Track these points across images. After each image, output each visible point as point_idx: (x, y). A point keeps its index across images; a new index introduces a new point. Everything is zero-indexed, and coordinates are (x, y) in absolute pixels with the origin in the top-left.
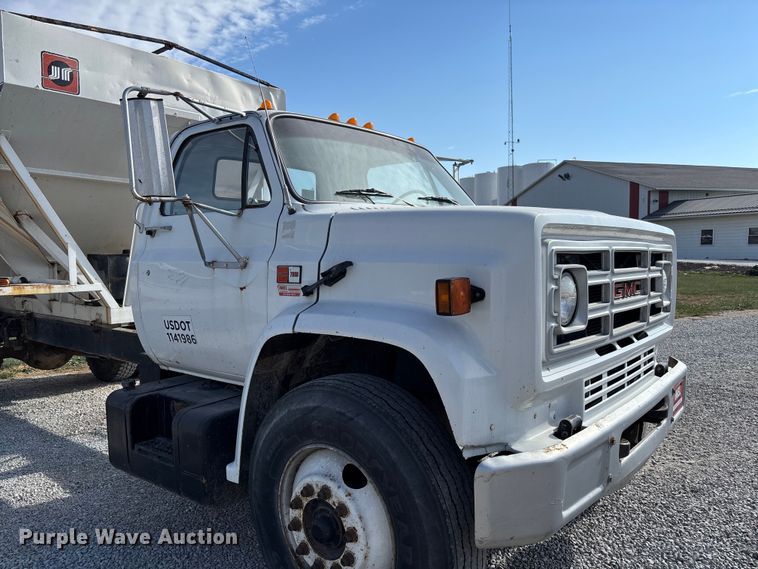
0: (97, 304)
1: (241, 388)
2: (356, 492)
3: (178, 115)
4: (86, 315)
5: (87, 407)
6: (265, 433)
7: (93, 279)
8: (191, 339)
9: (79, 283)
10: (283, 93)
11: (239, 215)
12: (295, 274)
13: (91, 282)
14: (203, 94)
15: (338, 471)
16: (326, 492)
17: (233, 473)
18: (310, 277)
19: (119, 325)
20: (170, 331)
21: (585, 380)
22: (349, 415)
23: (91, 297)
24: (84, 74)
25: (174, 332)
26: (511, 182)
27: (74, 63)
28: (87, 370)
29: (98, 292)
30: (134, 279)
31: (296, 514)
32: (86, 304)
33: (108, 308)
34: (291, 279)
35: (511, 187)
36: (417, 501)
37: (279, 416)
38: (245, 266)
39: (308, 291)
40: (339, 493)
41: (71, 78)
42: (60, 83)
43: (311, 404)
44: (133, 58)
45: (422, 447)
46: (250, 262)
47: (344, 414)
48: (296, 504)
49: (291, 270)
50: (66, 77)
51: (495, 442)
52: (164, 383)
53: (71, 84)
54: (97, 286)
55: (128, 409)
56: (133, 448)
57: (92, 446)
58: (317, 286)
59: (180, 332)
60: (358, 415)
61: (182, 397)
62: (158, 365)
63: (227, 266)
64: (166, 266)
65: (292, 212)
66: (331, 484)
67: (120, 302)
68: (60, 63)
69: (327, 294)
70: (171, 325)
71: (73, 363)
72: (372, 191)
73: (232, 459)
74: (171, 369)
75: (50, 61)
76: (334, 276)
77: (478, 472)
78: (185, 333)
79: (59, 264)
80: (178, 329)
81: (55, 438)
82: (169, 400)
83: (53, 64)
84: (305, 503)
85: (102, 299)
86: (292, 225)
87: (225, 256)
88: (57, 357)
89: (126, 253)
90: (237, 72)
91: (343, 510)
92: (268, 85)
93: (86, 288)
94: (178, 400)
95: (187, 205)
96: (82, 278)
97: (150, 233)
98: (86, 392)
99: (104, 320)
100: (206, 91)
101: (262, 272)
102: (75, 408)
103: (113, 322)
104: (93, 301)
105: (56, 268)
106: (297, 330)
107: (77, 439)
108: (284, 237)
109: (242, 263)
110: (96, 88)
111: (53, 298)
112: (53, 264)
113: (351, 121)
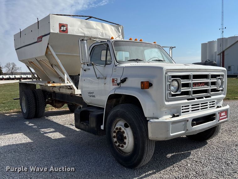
0: (71, 89)
1: (104, 108)
2: (127, 129)
3: (93, 36)
4: (69, 92)
5: (68, 118)
6: (109, 117)
7: (71, 82)
8: (94, 96)
9: (67, 83)
10: (123, 27)
11: (105, 66)
12: (116, 81)
13: (70, 83)
14: (99, 30)
15: (123, 124)
16: (120, 129)
17: (102, 127)
18: (119, 81)
19: (77, 95)
20: (89, 94)
21: (182, 106)
22: (125, 111)
23: (70, 87)
24: (69, 28)
25: (90, 95)
26: (222, 45)
27: (67, 25)
28: (68, 109)
29: (72, 85)
30: (81, 82)
31: (114, 134)
32: (69, 89)
33: (74, 90)
34: (115, 82)
35: (222, 46)
36: (138, 129)
37: (112, 113)
38: (106, 78)
39: (118, 84)
40: (123, 129)
41: (66, 29)
42: (63, 31)
43: (118, 110)
44: (81, 22)
45: (139, 118)
46: (107, 78)
47: (124, 111)
48: (115, 132)
49: (115, 79)
50: (65, 29)
51: (154, 117)
52: (88, 108)
53: (66, 31)
54: (72, 84)
55: (79, 114)
56: (80, 123)
57: (70, 127)
58: (120, 83)
59: (92, 95)
60: (127, 111)
61: (92, 111)
62: (86, 104)
63: (102, 78)
64: (89, 78)
65: (116, 66)
66: (121, 127)
67: (77, 88)
68: (63, 26)
69: (122, 85)
70: (90, 93)
71: (64, 107)
72: (138, 59)
73: (102, 124)
74: (90, 104)
75: (61, 25)
76: (124, 81)
77: (149, 122)
78: (93, 95)
79: (62, 78)
80: (91, 94)
81: (61, 125)
82: (89, 111)
83: (62, 26)
84: (116, 132)
85: (73, 87)
86: (115, 69)
87: (101, 76)
88: (60, 104)
89: (79, 75)
90: (109, 22)
91: (124, 132)
92: (118, 25)
93: (69, 84)
94: (91, 111)
95: (93, 65)
96: (68, 82)
97: (85, 70)
98: (68, 115)
99: (73, 93)
100: (100, 29)
101: (109, 80)
102: (65, 118)
103: (76, 94)
104: (70, 88)
105: (61, 79)
106: (115, 93)
107: (66, 126)
108: (114, 72)
109: (105, 78)
110: (72, 31)
111: (60, 87)
112: (60, 78)
113: (136, 40)
